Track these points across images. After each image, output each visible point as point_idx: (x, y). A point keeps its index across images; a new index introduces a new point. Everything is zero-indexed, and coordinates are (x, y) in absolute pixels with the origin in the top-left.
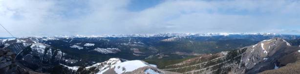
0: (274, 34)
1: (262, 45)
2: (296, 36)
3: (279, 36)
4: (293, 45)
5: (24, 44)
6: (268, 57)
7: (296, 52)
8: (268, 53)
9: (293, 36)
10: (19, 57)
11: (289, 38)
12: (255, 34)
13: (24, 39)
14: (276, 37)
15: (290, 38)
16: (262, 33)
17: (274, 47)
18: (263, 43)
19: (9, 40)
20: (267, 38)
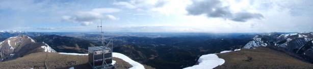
0: (20, 31)
1: (9, 41)
2: (41, 33)
3: (24, 33)
4: (37, 41)
5: (306, 38)
6: (14, 53)
7: (39, 48)
8: (15, 50)
9: (38, 33)
10: (301, 52)
11: (33, 35)
12: (2, 31)
13: (306, 34)
14: (22, 34)
15: (35, 35)
16: (8, 31)
17: (20, 43)
18: (10, 40)
19: (291, 35)
20: (13, 35)
